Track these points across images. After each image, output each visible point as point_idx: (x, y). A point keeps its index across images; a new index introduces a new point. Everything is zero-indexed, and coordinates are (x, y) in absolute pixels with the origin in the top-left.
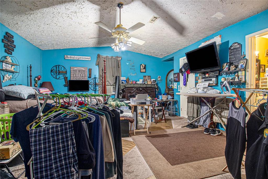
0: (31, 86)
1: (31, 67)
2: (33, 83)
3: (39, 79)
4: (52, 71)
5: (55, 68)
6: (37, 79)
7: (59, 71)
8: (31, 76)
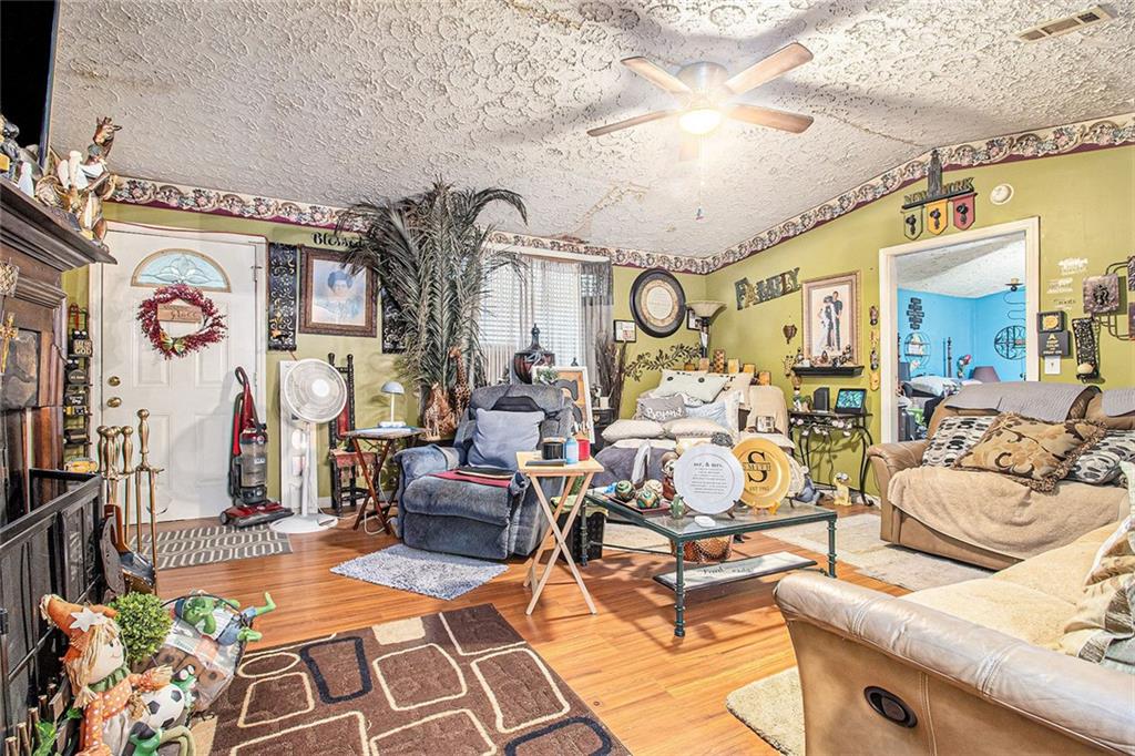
0: (950, 376)
1: (949, 342)
2: (955, 369)
3: (966, 363)
4: (996, 341)
5: (1005, 334)
6: (961, 362)
7: (1014, 339)
8: (949, 358)
